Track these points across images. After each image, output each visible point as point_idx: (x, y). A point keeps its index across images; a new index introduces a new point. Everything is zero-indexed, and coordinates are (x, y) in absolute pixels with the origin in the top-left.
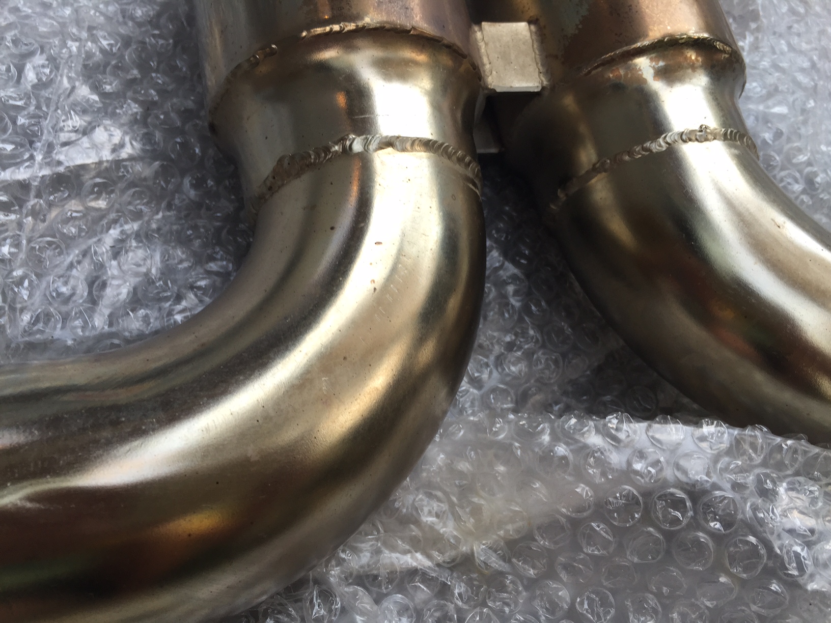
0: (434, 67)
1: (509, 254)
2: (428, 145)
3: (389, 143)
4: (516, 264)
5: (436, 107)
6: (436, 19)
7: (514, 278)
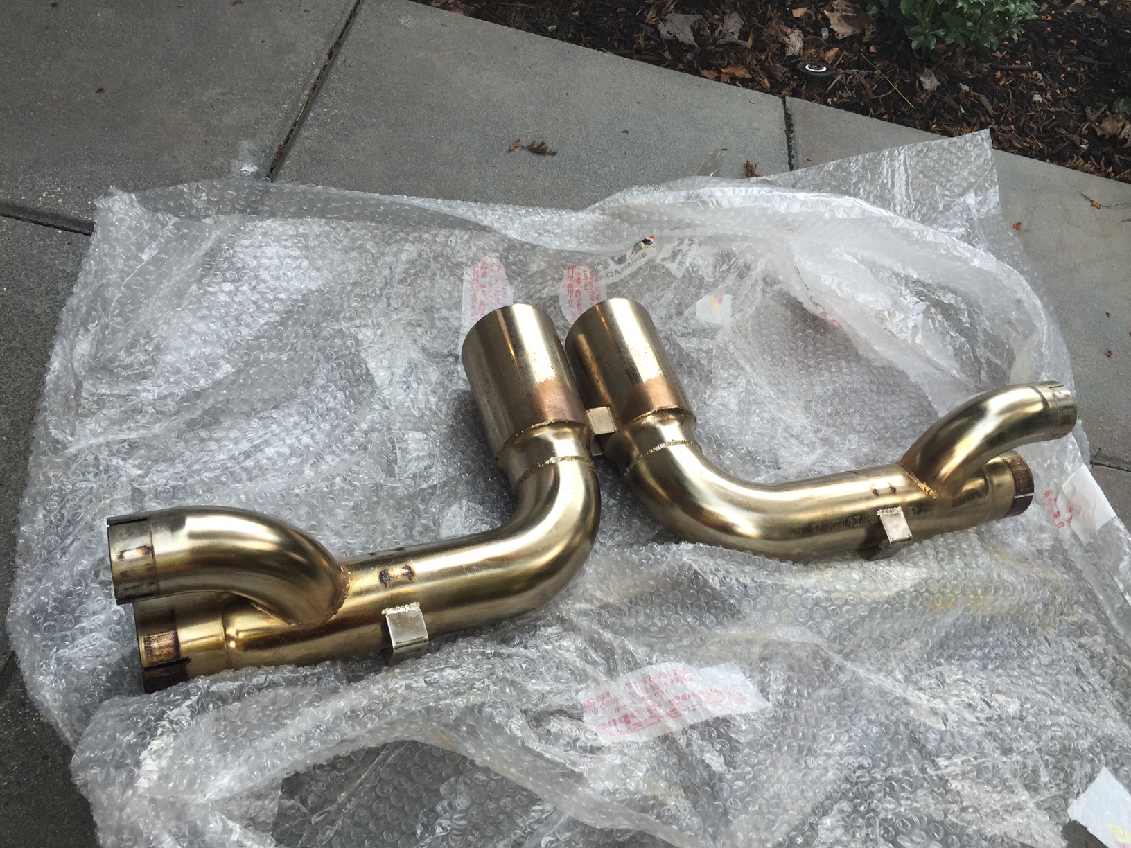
0: (574, 433)
1: (611, 495)
2: (575, 458)
3: (563, 459)
4: (615, 499)
5: (577, 445)
6: (574, 416)
7: (615, 505)
